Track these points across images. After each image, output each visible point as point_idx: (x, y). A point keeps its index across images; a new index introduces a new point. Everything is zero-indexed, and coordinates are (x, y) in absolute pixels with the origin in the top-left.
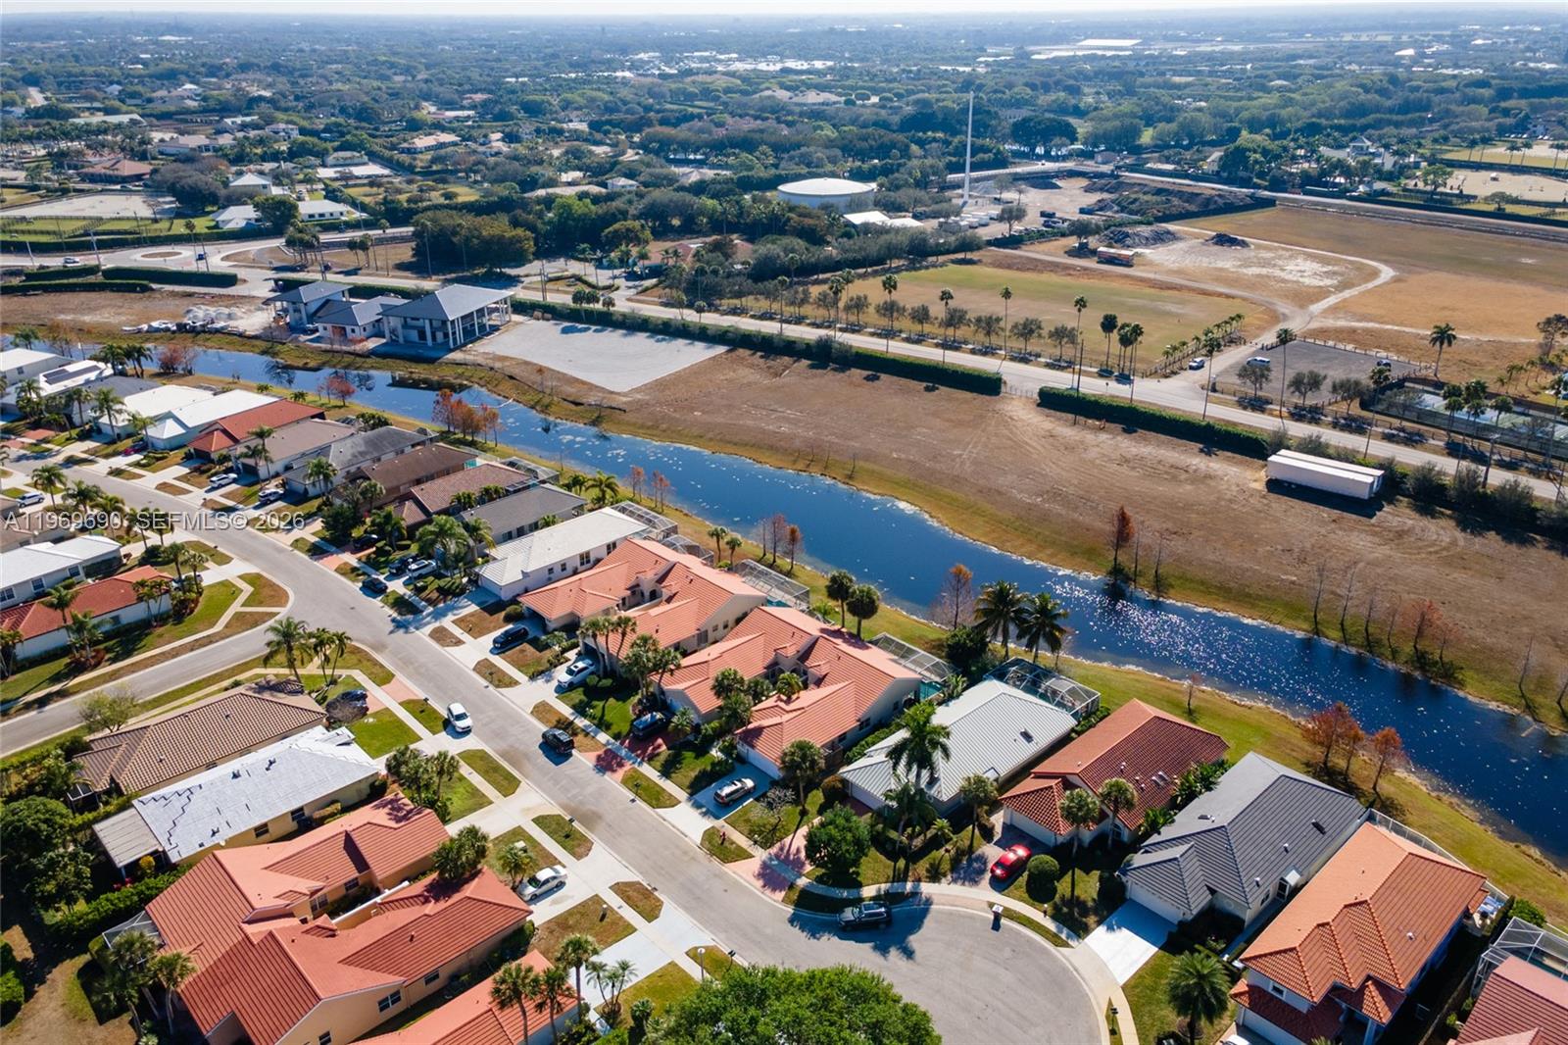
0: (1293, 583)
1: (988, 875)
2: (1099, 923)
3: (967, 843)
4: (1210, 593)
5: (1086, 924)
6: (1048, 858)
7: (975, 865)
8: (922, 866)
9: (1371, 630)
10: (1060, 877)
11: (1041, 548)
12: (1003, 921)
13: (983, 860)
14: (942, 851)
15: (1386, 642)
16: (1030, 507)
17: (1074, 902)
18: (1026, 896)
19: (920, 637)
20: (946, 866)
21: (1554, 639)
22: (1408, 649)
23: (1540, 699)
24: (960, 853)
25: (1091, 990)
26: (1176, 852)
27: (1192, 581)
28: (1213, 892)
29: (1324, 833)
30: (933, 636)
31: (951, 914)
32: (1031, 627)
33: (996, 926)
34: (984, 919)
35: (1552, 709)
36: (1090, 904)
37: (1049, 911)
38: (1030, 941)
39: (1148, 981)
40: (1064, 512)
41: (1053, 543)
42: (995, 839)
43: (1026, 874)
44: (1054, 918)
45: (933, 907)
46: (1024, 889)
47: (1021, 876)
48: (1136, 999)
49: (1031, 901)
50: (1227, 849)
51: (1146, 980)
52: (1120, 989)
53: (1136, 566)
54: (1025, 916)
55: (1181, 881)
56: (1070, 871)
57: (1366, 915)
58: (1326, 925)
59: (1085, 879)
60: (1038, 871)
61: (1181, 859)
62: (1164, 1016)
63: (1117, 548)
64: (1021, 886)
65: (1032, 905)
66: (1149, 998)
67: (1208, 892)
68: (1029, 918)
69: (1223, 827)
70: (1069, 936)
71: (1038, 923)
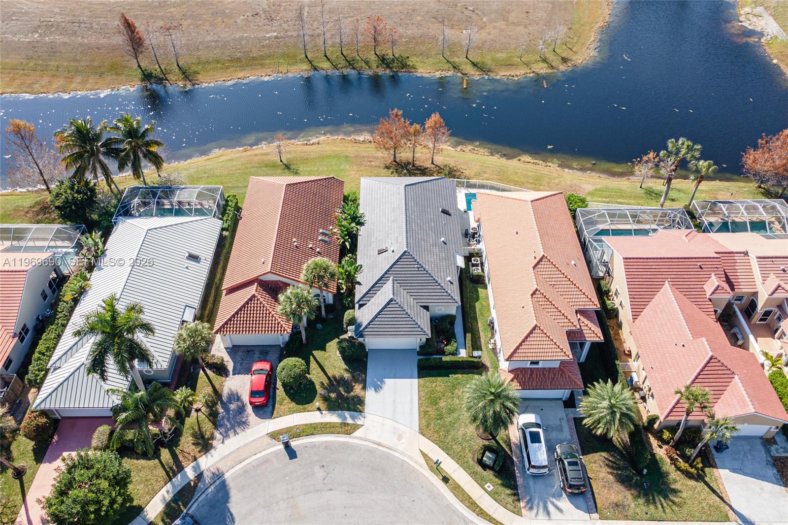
0: (276, 37)
1: (249, 409)
2: (365, 388)
3: (209, 390)
4: (228, 68)
5: (358, 397)
7: (232, 407)
8: (187, 442)
9: (345, 53)
11: (70, 79)
12: (294, 444)
13: (235, 397)
14: (193, 414)
15: (358, 58)
16: (33, 46)
17: (334, 383)
18: (293, 404)
19: (16, 210)
20: (207, 426)
21: (435, 18)
22: (372, 57)
23: (456, 60)
24: (211, 405)
25: (402, 453)
27: (208, 63)
28: (426, 308)
29: (450, 215)
30: (29, 202)
31: (245, 471)
32: (127, 155)
33: (292, 453)
34: (276, 454)
35: (466, 64)
36: (346, 376)
37: (323, 406)
38: (327, 446)
39: (433, 413)
40: (66, 40)
41: (77, 71)
42: (231, 369)
44: (330, 409)
45: (227, 476)
46: (287, 400)
47: (277, 391)
48: (436, 435)
49: (300, 407)
50: (418, 268)
51: (431, 413)
52: (421, 436)
53: (160, 67)
54: (306, 425)
55: (407, 316)
56: (311, 357)
57: (549, 266)
58: (538, 292)
59: (326, 355)
60: (293, 378)
61: (395, 298)
62: (464, 435)
63: (136, 56)
64: (283, 400)
65: (305, 410)
66: (444, 427)
67: (425, 311)
68: (311, 424)
69: (405, 252)
70: (353, 418)
71: (322, 423)
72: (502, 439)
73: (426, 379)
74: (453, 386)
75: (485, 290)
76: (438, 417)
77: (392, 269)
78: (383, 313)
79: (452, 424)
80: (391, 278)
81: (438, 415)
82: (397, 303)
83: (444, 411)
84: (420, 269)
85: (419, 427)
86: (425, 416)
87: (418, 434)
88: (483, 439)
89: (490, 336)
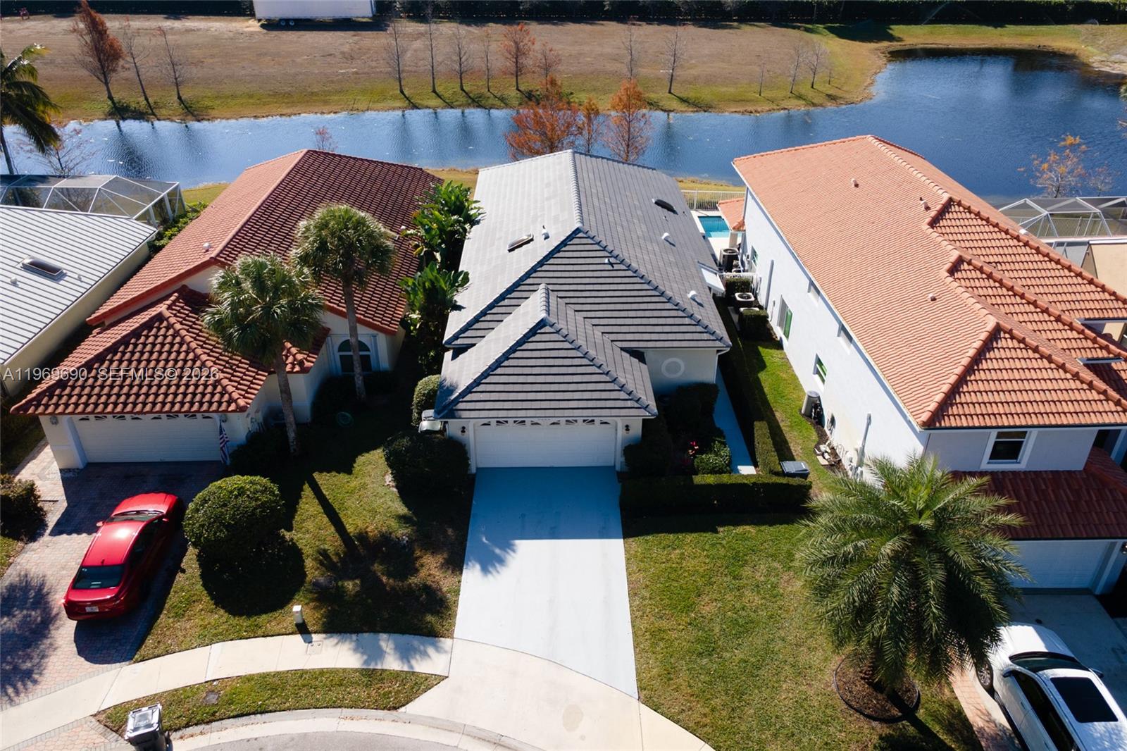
0: (355, 73)
1: (66, 630)
2: (456, 564)
5: (429, 591)
6: (237, 481)
9: (466, 89)
10: (286, 513)
17: (359, 553)
18: (221, 616)
22: (513, 94)
23: (652, 95)
26: (531, 310)
27: (234, 97)
28: (638, 356)
29: (675, 212)
36: (402, 533)
37: (313, 617)
39: (682, 637)
42: (52, 520)
43: (190, 559)
44: (336, 625)
46: (205, 602)
47: (180, 577)
48: (700, 708)
49: (244, 622)
50: (612, 264)
51: (673, 635)
52: (646, 710)
53: (147, 99)
54: (249, 678)
55: (585, 361)
56: (306, 486)
57: (971, 222)
58: (965, 266)
59: (352, 485)
60: (228, 526)
61: (552, 320)
62: (799, 704)
63: (106, 80)
64: (191, 602)
65: (252, 634)
66: (723, 677)
67: (635, 361)
68: (265, 676)
69: (578, 231)
70: (405, 654)
71: (302, 672)
72: (936, 717)
73: (650, 538)
74: (736, 557)
75: (778, 352)
76: (700, 648)
77: (545, 268)
78: (518, 354)
79: (751, 669)
80: (542, 286)
81: (698, 641)
82: (557, 332)
83: (717, 629)
84: (616, 267)
85: (639, 680)
86: (655, 644)
87: (635, 702)
88: (869, 717)
89: (814, 436)
